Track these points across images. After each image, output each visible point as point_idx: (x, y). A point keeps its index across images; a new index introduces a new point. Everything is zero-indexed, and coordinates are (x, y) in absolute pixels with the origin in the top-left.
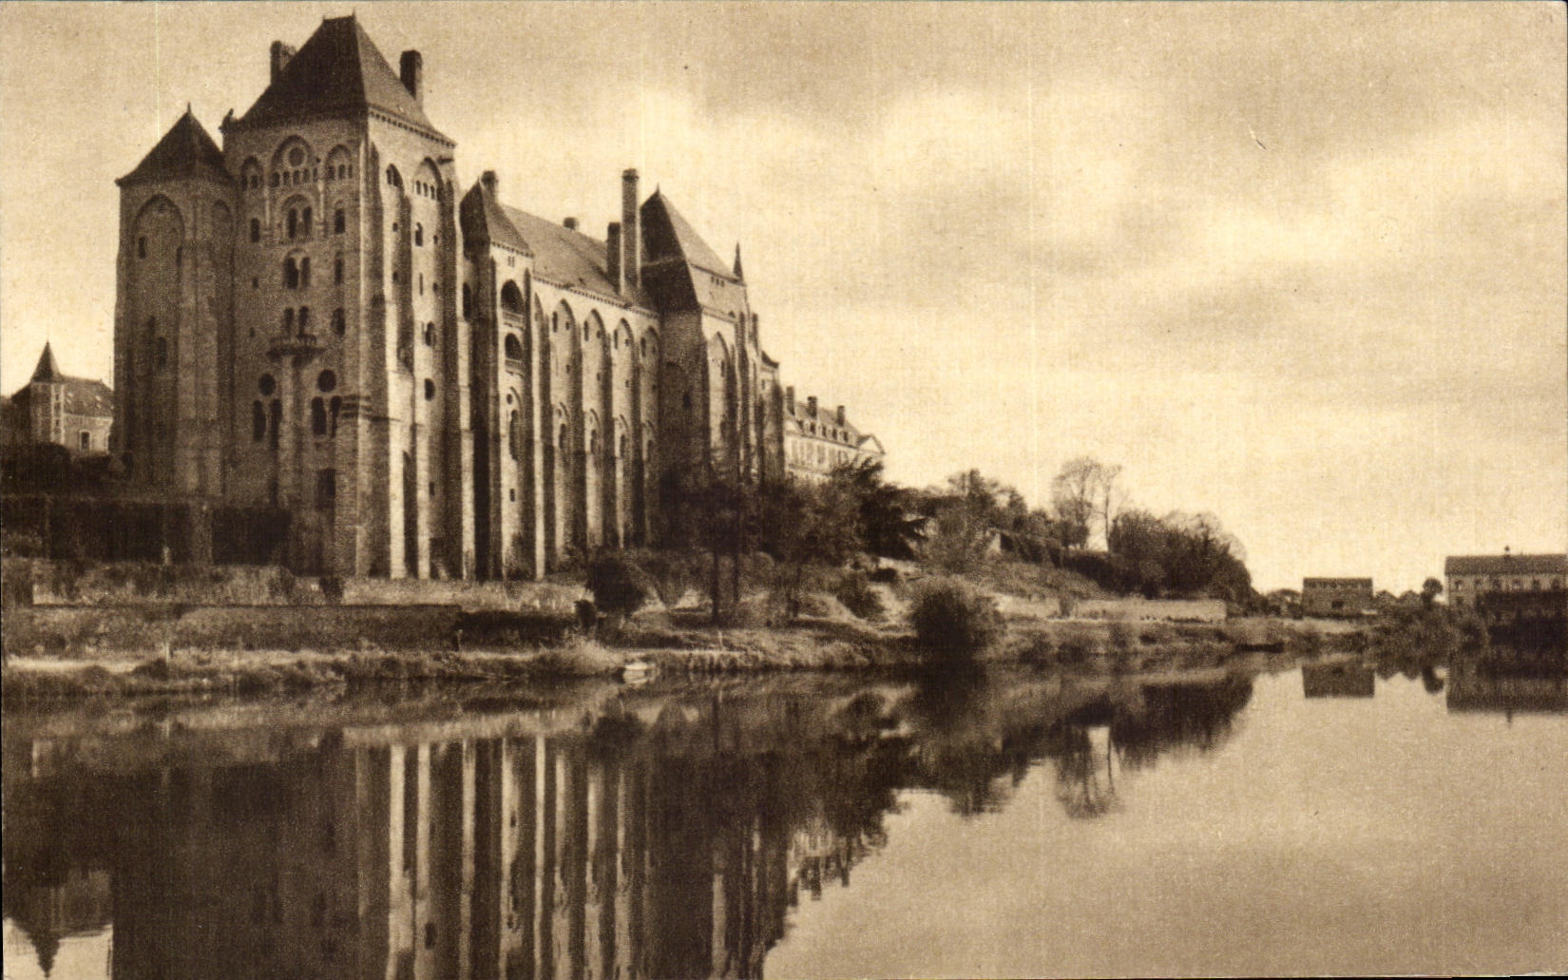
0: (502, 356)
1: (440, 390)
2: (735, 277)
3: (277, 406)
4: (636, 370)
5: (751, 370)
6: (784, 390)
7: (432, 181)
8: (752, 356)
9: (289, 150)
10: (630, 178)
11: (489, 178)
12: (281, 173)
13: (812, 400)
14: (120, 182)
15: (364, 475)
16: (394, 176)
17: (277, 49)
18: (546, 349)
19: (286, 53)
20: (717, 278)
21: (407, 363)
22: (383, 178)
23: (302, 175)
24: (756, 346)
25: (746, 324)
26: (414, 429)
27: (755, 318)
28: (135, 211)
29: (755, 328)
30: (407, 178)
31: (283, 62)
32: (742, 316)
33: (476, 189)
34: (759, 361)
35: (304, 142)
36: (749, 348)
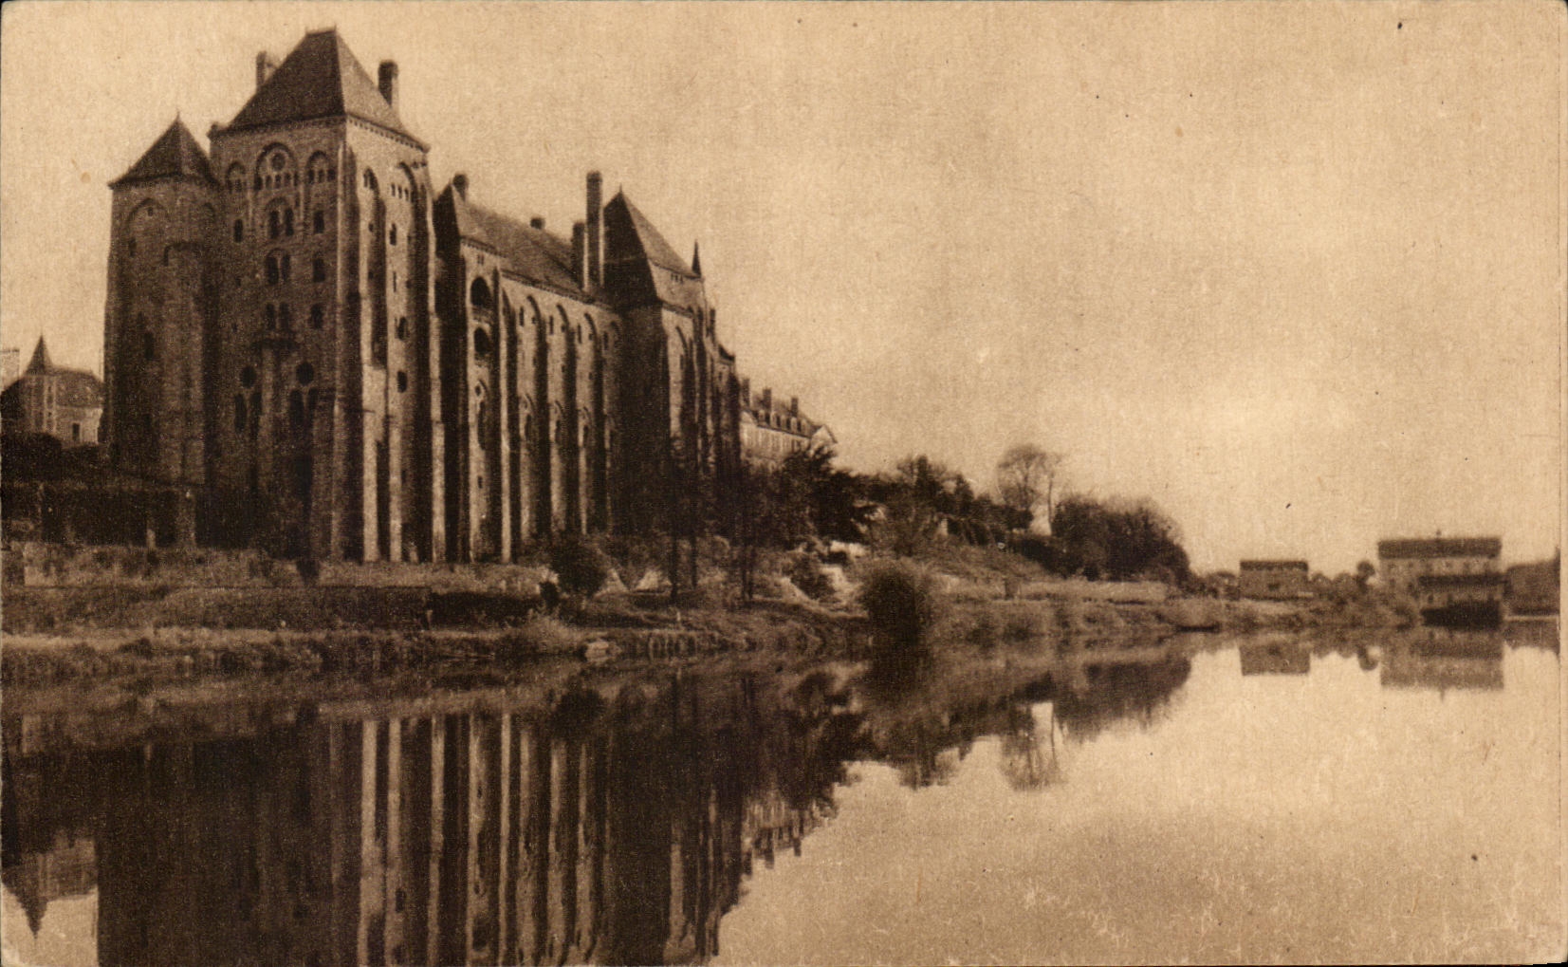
0: (471, 348)
1: (414, 382)
2: (694, 274)
3: (257, 398)
4: (599, 364)
5: (709, 363)
6: (741, 380)
7: (406, 184)
8: (709, 347)
9: (271, 155)
10: (594, 181)
11: (460, 181)
12: (264, 178)
13: (767, 392)
14: (112, 186)
15: (339, 464)
16: (372, 181)
17: (262, 62)
18: (514, 341)
19: (270, 65)
20: (676, 272)
21: (380, 358)
22: (360, 180)
23: (282, 180)
24: (714, 340)
25: (704, 321)
26: (387, 420)
27: (713, 312)
28: (127, 210)
29: (713, 321)
30: (384, 185)
31: (268, 73)
32: (700, 311)
33: (448, 191)
34: (716, 355)
35: (286, 149)
36: (707, 341)
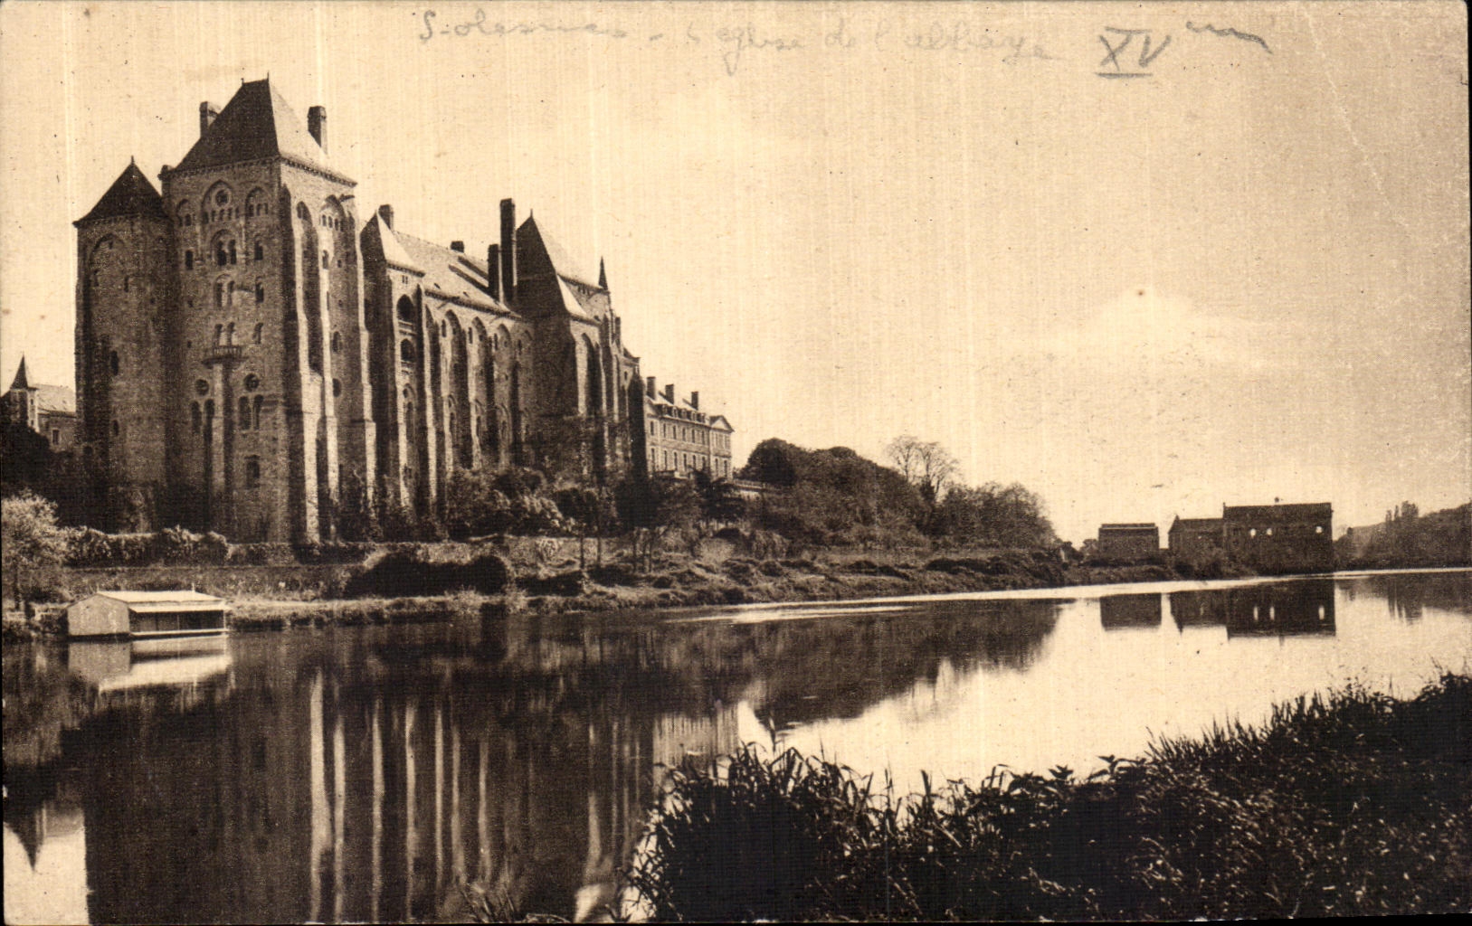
0: (399, 359)
1: (345, 387)
2: (600, 287)
3: (210, 404)
4: (515, 368)
5: (615, 364)
6: (645, 381)
7: (335, 216)
8: (614, 351)
9: (215, 193)
10: (507, 208)
11: (386, 212)
12: (209, 212)
13: (670, 388)
14: (76, 224)
15: (282, 459)
16: (304, 212)
17: (204, 110)
18: (436, 351)
19: (212, 112)
20: (582, 289)
21: (316, 366)
22: (294, 214)
23: (225, 216)
24: (618, 343)
25: (610, 327)
26: (323, 422)
27: (618, 320)
28: (90, 249)
29: (618, 328)
30: (315, 216)
31: (211, 119)
32: (606, 319)
33: (374, 222)
34: (622, 357)
35: (225, 183)
36: (613, 346)
